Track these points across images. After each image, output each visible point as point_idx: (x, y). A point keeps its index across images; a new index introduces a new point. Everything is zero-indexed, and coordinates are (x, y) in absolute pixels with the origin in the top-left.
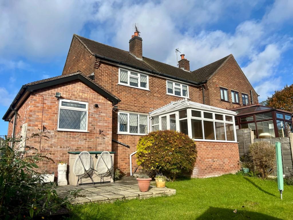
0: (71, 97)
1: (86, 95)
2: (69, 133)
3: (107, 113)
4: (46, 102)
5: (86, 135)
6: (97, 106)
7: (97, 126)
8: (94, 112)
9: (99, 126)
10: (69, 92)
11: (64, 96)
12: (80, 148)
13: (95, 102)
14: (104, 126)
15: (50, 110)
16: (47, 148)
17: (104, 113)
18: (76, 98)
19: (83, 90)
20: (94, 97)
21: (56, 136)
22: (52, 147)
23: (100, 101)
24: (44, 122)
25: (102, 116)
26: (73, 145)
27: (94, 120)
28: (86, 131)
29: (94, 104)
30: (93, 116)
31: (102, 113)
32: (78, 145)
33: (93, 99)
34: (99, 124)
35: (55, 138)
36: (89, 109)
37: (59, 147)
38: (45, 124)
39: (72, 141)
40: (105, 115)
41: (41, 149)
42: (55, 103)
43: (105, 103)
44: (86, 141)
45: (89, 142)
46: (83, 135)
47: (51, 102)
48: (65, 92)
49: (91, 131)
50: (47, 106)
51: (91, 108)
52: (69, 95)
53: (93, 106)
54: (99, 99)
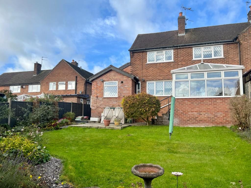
0: (109, 80)
1: (116, 77)
2: (108, 98)
3: (128, 85)
4: (98, 84)
5: (117, 99)
6: (122, 82)
7: (123, 93)
8: (121, 86)
9: (124, 93)
10: (108, 78)
11: (106, 80)
12: (114, 105)
13: (121, 80)
14: (127, 93)
15: (100, 88)
16: (99, 106)
17: (127, 85)
18: (111, 80)
19: (115, 75)
20: (121, 77)
21: (103, 100)
22: (101, 106)
23: (124, 79)
24: (98, 94)
25: (125, 88)
26: (110, 104)
27: (121, 90)
28: (117, 97)
29: (121, 81)
30: (121, 88)
31: (125, 85)
32: (113, 104)
33: (120, 79)
34: (124, 92)
35: (102, 101)
36: (118, 85)
37: (104, 105)
38: (98, 95)
39: (110, 102)
40: (127, 86)
41: (97, 106)
42: (102, 84)
43: (127, 80)
44: (117, 102)
45: (118, 102)
46: (115, 99)
47: (100, 84)
48: (106, 78)
49: (119, 96)
50: (99, 86)
51: (119, 84)
52: (108, 79)
53: (120, 82)
54: (124, 78)
